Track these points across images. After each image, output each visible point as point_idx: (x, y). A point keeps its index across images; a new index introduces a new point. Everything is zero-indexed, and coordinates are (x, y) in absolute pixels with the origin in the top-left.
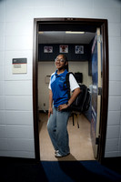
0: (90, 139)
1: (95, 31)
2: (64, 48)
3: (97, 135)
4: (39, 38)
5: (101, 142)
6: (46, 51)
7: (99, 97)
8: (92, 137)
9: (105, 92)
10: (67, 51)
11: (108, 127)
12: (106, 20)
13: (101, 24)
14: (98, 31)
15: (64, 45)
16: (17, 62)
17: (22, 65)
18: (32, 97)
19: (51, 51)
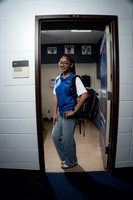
0: (99, 148)
1: (104, 29)
2: (69, 49)
3: (107, 144)
4: (42, 38)
5: (111, 151)
6: (49, 52)
7: (109, 102)
8: (101, 146)
9: (115, 96)
10: (72, 52)
11: (119, 135)
12: (116, 17)
13: (110, 21)
14: (107, 29)
15: (69, 45)
16: (18, 64)
17: (23, 68)
18: (35, 103)
19: (55, 52)
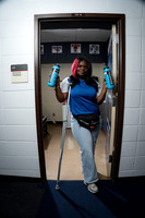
5: (115, 160)
6: (54, 51)
7: (114, 109)
10: (79, 51)
11: (123, 144)
14: (114, 29)
15: (76, 43)
17: (22, 72)
19: (61, 51)
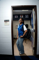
0: (31, 48)
1: (32, 10)
2: (22, 16)
3: (34, 46)
4: (13, 13)
5: (35, 49)
6: (15, 17)
7: (34, 33)
9: (36, 31)
10: (23, 17)
12: (36, 6)
13: (34, 7)
14: (33, 10)
15: (22, 15)
16: (6, 21)
18: (11, 33)
19: (17, 17)
